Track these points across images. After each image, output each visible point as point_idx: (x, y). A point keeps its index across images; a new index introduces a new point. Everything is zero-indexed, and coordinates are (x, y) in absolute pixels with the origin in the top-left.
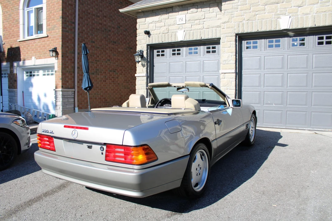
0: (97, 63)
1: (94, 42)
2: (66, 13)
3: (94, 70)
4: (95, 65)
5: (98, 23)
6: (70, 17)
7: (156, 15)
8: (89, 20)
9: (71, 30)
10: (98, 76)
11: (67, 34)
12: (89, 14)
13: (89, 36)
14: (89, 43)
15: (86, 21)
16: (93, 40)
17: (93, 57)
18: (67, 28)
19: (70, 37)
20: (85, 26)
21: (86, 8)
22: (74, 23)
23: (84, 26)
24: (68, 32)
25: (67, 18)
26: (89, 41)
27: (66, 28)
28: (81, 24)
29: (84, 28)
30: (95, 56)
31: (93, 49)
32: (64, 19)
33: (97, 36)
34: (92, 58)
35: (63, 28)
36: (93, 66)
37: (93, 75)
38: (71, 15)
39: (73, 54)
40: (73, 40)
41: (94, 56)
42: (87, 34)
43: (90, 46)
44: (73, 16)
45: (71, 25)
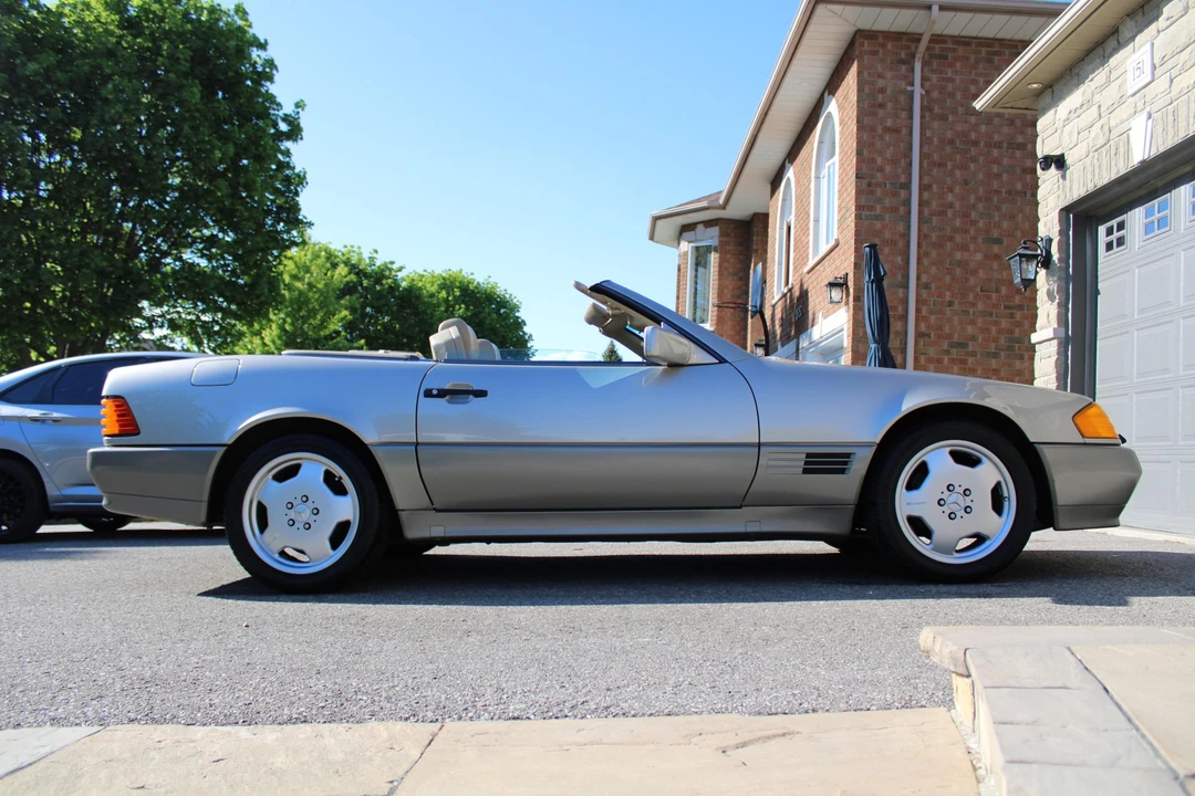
0: (1012, 316)
1: (998, 241)
2: (873, 161)
3: (996, 340)
4: (1004, 323)
5: (1018, 171)
6: (888, 169)
7: (1081, 82)
8: (972, 166)
9: (894, 210)
10: (1018, 363)
11: (878, 225)
12: (976, 143)
13: (974, 223)
14: (972, 247)
15: (958, 173)
16: (995, 233)
17: (994, 295)
18: (878, 207)
19: (887, 235)
20: (957, 189)
21: (959, 128)
22: (907, 186)
23: (951, 190)
24: (883, 219)
25: (879, 175)
26: (974, 239)
27: (871, 208)
28: (935, 186)
29: (950, 198)
30: (1004, 290)
31: (995, 265)
32: (865, 182)
33: (1012, 217)
34: (989, 298)
35: (858, 207)
36: (994, 329)
37: (994, 361)
38: (894, 162)
39: (901, 290)
40: (901, 244)
41: (998, 291)
42: (967, 215)
43: (979, 257)
44: (903, 162)
45: (895, 194)
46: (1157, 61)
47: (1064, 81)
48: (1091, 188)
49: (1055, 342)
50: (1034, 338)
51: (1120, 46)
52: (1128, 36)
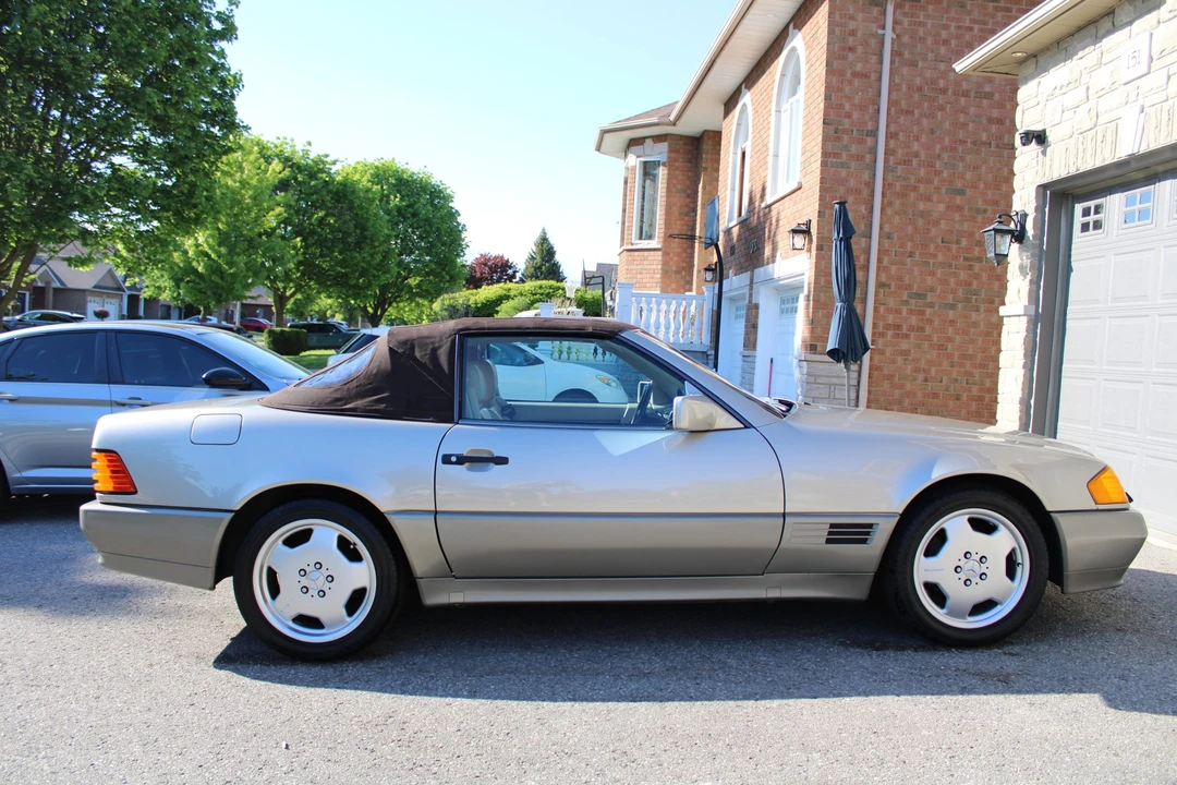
0: (970, 268)
1: (961, 192)
2: (841, 106)
3: (954, 292)
4: (963, 275)
5: (984, 121)
6: (855, 115)
7: (1068, 57)
8: (939, 114)
9: (860, 158)
10: (974, 314)
11: (844, 173)
12: (944, 91)
13: (938, 173)
14: (935, 198)
15: (925, 122)
16: (959, 184)
17: (954, 247)
18: (844, 155)
19: (852, 183)
20: (923, 139)
21: (928, 74)
22: (874, 133)
23: (917, 138)
24: (849, 168)
25: (846, 121)
26: (938, 189)
27: (837, 155)
28: (901, 134)
29: (916, 146)
30: (964, 242)
31: (957, 217)
32: (832, 128)
33: (976, 168)
34: (949, 249)
35: (825, 154)
36: (952, 280)
37: (951, 312)
38: (862, 108)
39: (863, 240)
40: (866, 192)
41: (958, 242)
42: (932, 165)
43: (942, 207)
44: (871, 110)
45: (861, 142)
46: (1155, 55)
47: (1049, 53)
48: (1073, 171)
49: (1025, 319)
50: (1003, 311)
51: (1114, 29)
52: (1125, 21)
